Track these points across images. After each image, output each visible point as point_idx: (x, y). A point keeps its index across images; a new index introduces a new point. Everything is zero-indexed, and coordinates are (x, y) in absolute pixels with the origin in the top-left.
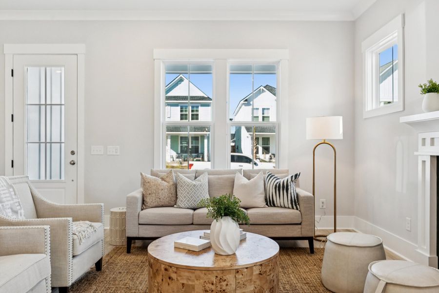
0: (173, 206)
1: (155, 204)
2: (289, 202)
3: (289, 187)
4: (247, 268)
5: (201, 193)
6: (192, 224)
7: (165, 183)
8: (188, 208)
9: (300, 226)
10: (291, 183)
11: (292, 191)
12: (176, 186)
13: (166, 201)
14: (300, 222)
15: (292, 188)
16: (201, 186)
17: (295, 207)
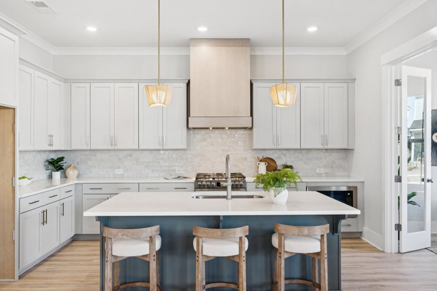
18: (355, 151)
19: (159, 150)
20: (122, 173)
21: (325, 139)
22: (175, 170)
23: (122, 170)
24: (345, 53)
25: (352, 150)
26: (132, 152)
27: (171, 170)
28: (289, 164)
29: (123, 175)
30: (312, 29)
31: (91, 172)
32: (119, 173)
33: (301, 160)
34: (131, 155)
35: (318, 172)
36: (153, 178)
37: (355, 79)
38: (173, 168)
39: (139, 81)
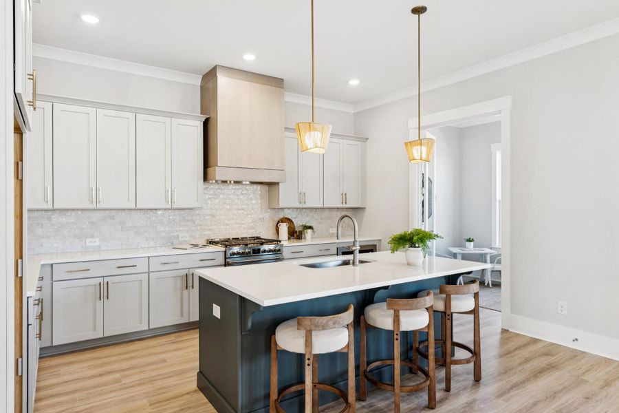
18: (367, 210)
19: (156, 210)
20: (97, 243)
21: (344, 197)
22: (178, 236)
23: (97, 240)
24: (352, 111)
25: (364, 208)
26: (113, 213)
27: (173, 236)
28: (308, 224)
29: (99, 247)
30: (354, 82)
31: (41, 246)
32: (92, 244)
33: (316, 220)
34: (112, 218)
35: (331, 232)
36: (146, 249)
37: (367, 139)
38: (176, 234)
39: (137, 111)
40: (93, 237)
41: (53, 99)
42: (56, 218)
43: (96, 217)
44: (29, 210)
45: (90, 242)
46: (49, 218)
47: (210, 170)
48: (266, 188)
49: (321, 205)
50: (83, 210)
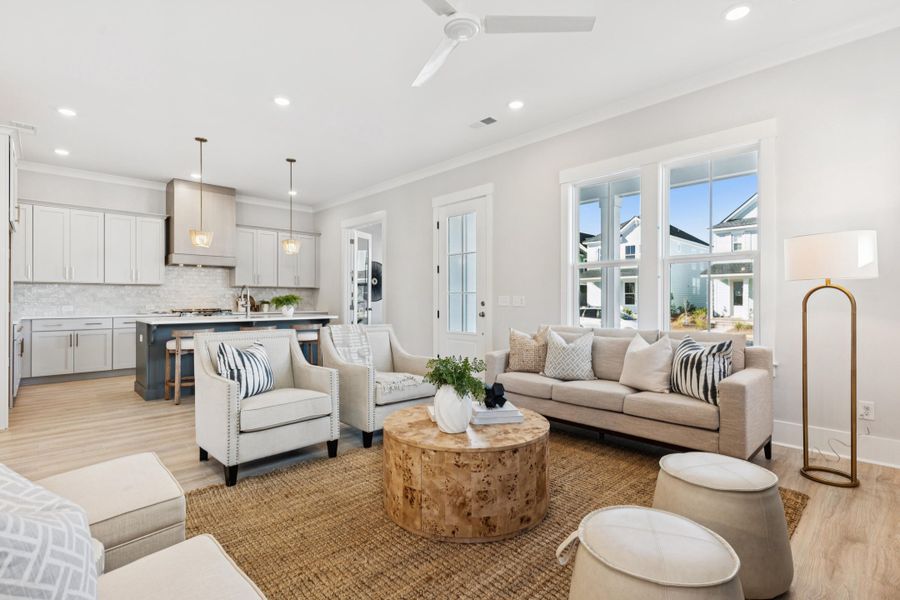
0: (538, 373)
1: (518, 368)
2: (701, 390)
3: (704, 365)
4: (435, 451)
5: (573, 360)
6: (551, 399)
7: (534, 343)
8: (555, 378)
9: (715, 435)
10: (710, 358)
11: (709, 372)
12: (545, 346)
13: (531, 365)
14: (715, 428)
15: (710, 367)
16: (573, 350)
17: (710, 400)
18: (320, 290)
25: (318, 289)
29: (74, 312)
39: (105, 211)
40: (68, 304)
41: (33, 203)
42: (35, 290)
43: (70, 289)
44: (15, 283)
45: (65, 309)
46: (30, 288)
47: (170, 256)
48: (227, 271)
49: (275, 285)
50: (59, 284)
